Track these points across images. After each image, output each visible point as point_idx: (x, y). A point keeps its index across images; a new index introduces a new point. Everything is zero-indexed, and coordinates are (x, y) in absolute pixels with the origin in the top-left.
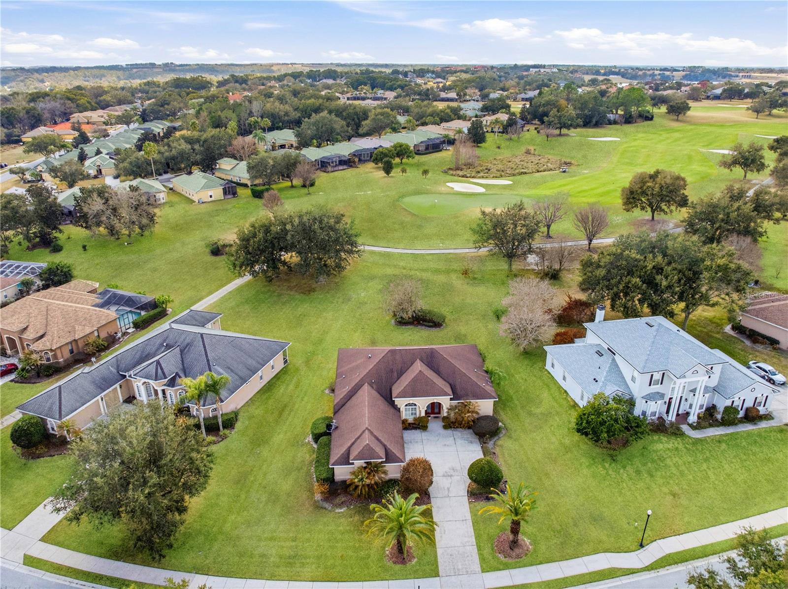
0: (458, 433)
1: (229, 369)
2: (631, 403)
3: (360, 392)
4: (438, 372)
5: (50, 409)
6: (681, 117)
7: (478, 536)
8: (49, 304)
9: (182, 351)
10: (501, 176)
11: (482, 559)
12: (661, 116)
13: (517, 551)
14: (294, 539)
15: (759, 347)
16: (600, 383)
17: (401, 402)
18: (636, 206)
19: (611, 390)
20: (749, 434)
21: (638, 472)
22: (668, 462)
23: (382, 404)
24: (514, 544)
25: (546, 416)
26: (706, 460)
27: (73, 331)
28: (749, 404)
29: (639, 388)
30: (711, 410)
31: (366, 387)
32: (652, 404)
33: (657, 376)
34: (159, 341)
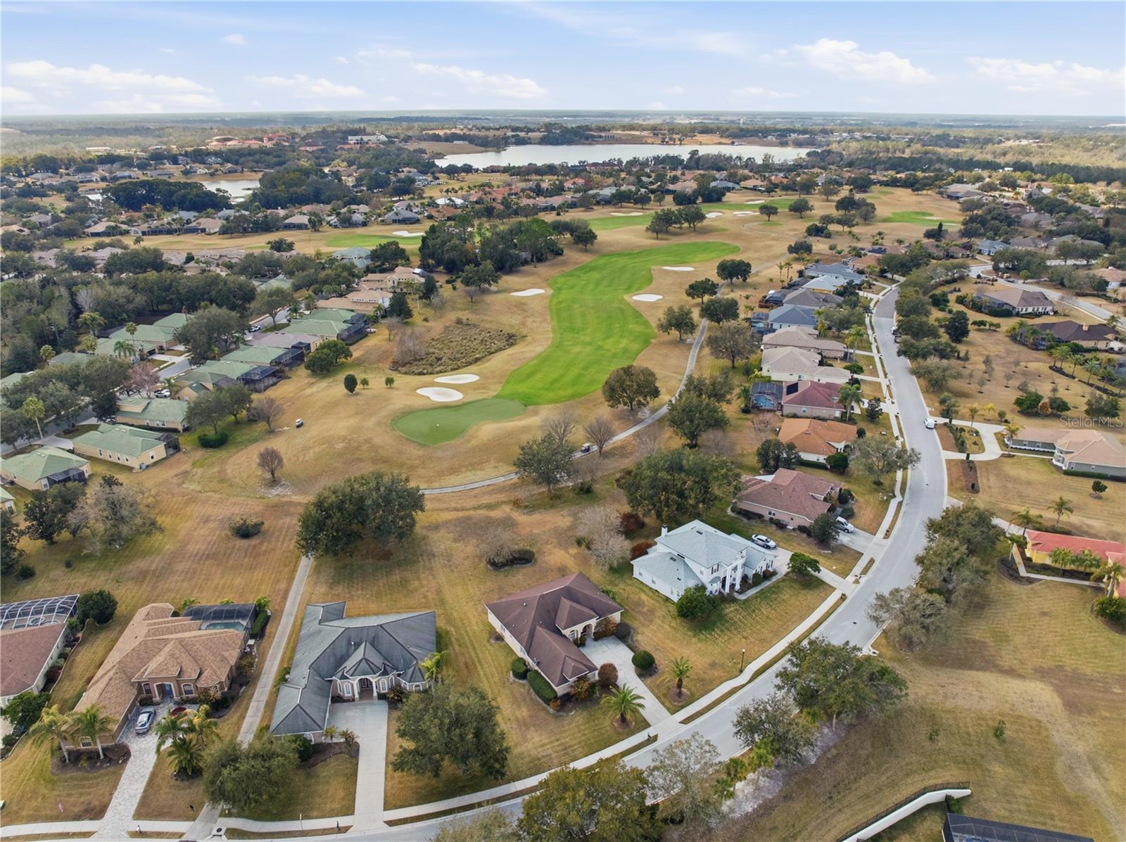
0: (605, 641)
1: (418, 647)
2: (703, 588)
3: (537, 634)
4: (578, 602)
5: (305, 724)
6: (589, 246)
7: (658, 698)
8: (181, 641)
9: (373, 645)
10: (458, 368)
11: (668, 709)
12: (569, 245)
13: (683, 697)
14: (558, 740)
15: (753, 522)
16: (683, 580)
17: (567, 632)
18: (619, 403)
19: (691, 584)
20: (770, 588)
21: (722, 631)
22: (735, 619)
23: (556, 636)
24: (680, 694)
25: (652, 611)
26: (754, 611)
27: (224, 659)
28: (764, 569)
29: (706, 578)
30: (745, 578)
31: (539, 628)
32: (715, 585)
33: (715, 567)
34: (344, 643)
